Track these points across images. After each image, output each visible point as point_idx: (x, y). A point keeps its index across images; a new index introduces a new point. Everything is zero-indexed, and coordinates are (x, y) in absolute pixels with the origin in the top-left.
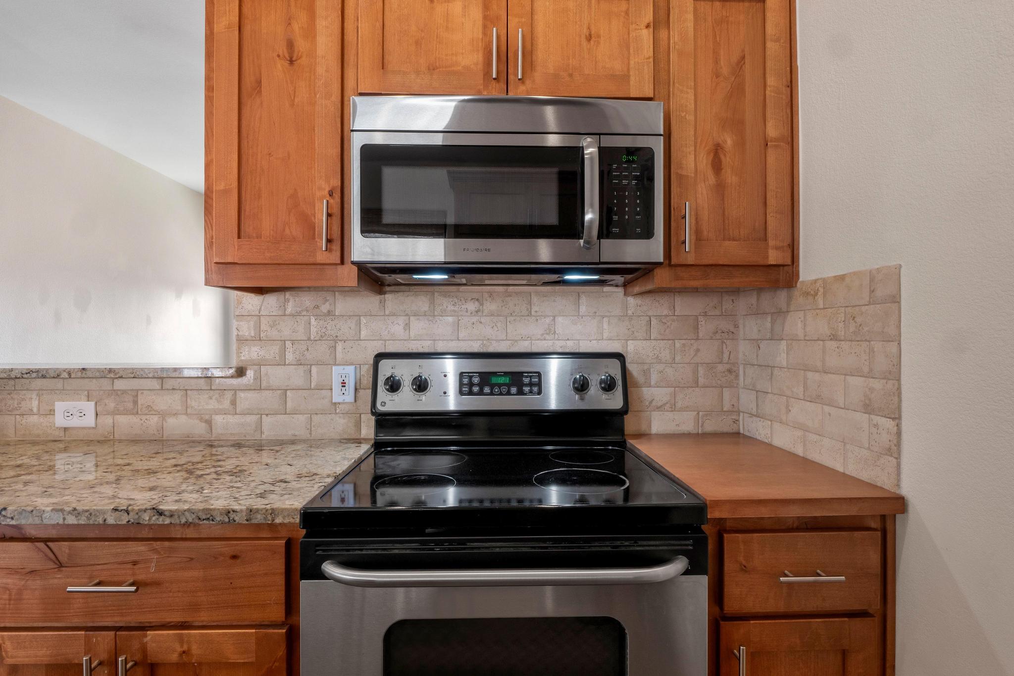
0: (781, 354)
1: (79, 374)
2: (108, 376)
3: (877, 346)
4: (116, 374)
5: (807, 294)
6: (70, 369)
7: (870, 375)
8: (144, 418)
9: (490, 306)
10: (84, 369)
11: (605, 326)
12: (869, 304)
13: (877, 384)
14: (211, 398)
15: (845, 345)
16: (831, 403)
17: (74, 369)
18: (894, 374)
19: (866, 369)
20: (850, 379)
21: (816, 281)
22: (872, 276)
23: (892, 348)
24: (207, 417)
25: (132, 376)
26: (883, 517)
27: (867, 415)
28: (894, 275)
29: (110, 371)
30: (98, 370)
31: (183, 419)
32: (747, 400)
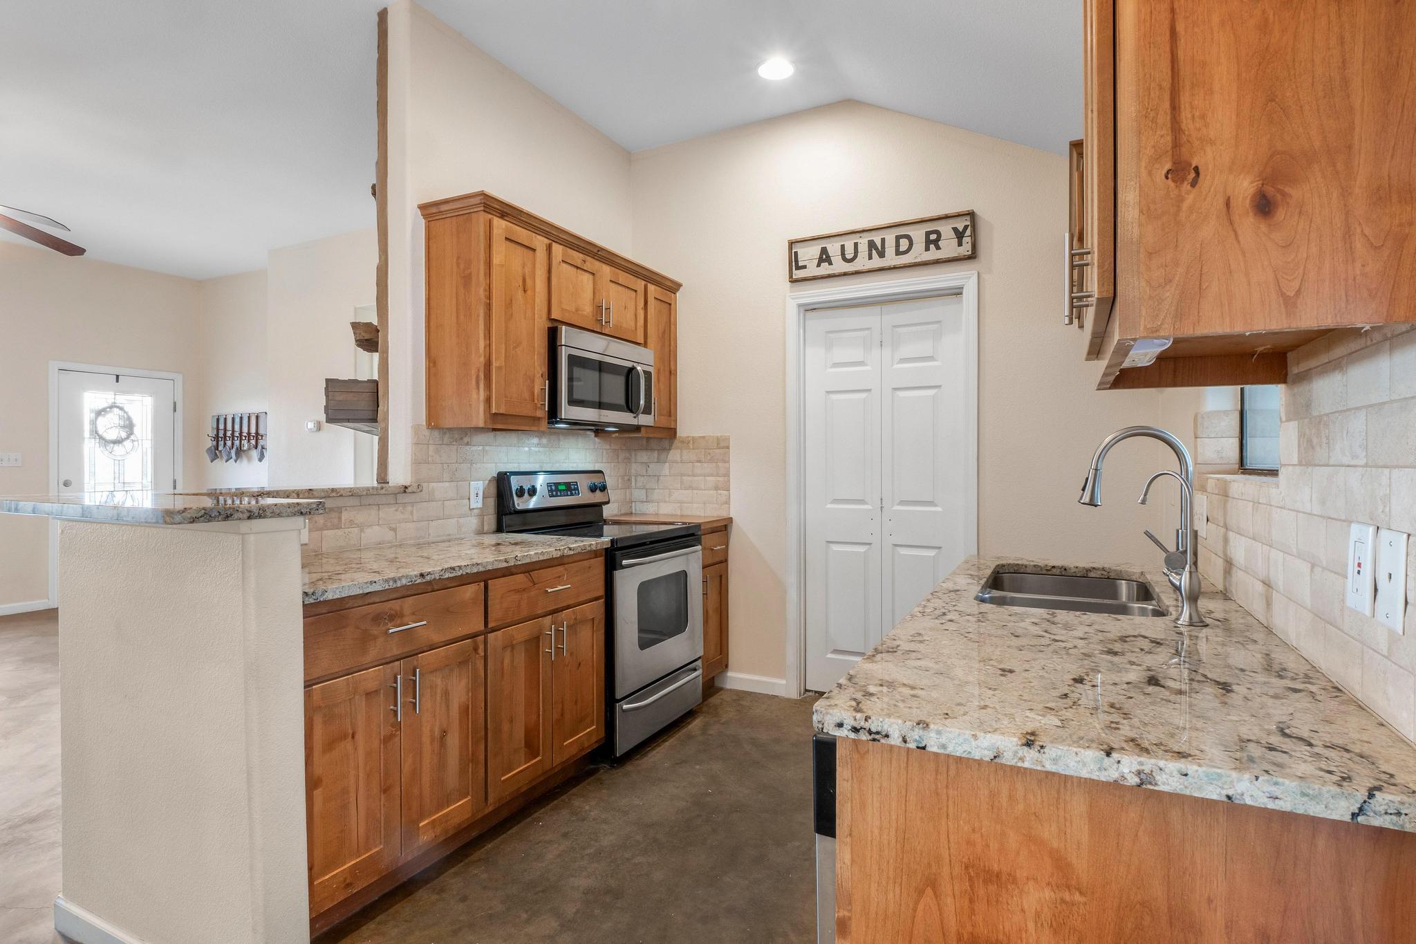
0: (666, 469)
1: (307, 494)
2: (331, 495)
3: (720, 464)
4: (337, 493)
5: (683, 442)
6: (299, 490)
7: (718, 475)
8: (347, 530)
9: (544, 441)
10: (310, 490)
11: (588, 454)
12: (717, 448)
13: (721, 479)
14: (397, 510)
15: (706, 465)
16: (697, 489)
17: (302, 490)
18: (727, 475)
19: (715, 474)
20: (707, 478)
21: (688, 437)
22: (718, 439)
23: (727, 465)
24: (394, 526)
25: (350, 494)
26: (726, 525)
27: (715, 491)
28: (727, 439)
29: (333, 490)
30: (323, 490)
31: (376, 528)
32: (639, 494)
